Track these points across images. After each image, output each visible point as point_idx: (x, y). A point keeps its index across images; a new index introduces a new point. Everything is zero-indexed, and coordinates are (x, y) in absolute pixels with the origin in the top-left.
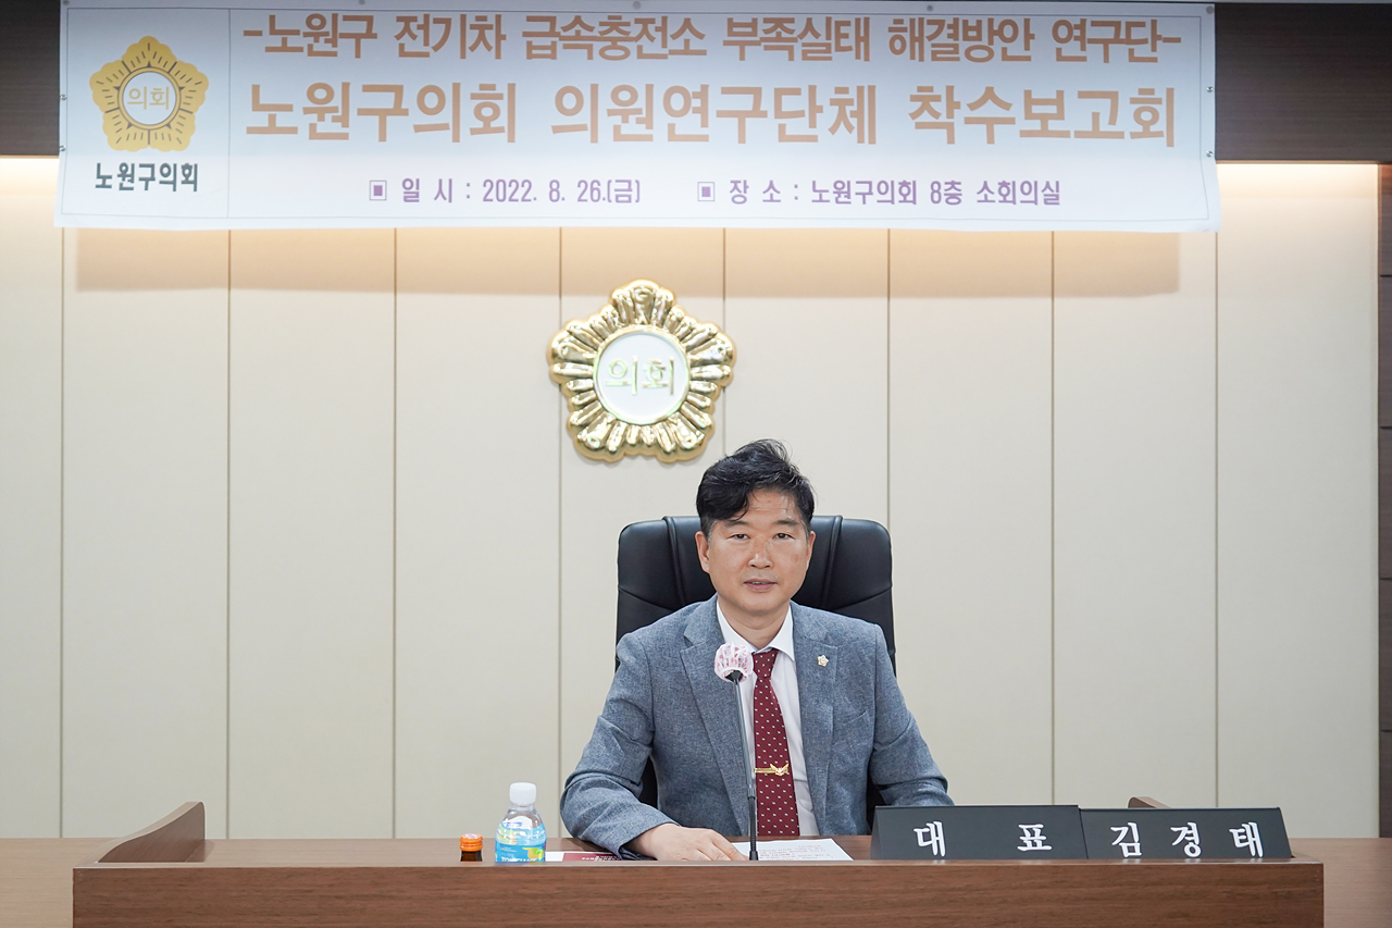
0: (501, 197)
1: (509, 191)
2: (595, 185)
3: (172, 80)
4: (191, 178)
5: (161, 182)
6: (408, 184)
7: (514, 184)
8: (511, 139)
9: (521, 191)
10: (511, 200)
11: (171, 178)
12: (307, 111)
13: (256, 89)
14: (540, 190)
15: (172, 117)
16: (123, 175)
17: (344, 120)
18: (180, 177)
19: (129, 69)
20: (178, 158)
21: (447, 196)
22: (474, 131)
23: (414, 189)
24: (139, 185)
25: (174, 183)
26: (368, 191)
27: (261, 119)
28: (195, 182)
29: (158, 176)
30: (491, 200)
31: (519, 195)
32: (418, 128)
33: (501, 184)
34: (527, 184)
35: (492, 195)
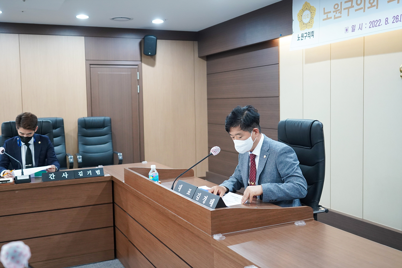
0: (373, 26)
1: (375, 23)
2: (397, 17)
3: (310, 11)
4: (313, 35)
5: (308, 37)
6: (353, 27)
7: (377, 21)
8: (377, 8)
9: (378, 23)
10: (376, 26)
11: (309, 35)
12: (334, 12)
13: (324, 8)
14: (383, 22)
15: (310, 20)
16: (302, 36)
17: (340, 12)
18: (311, 35)
19: (303, 10)
20: (310, 30)
21: (361, 28)
22: (369, 8)
23: (354, 28)
24: (304, 38)
25: (310, 36)
26: (344, 30)
27: (325, 16)
28: (313, 36)
29: (308, 36)
30: (371, 27)
31: (377, 25)
32: (356, 10)
33: (374, 22)
34: (380, 21)
35: (371, 26)
